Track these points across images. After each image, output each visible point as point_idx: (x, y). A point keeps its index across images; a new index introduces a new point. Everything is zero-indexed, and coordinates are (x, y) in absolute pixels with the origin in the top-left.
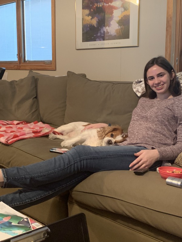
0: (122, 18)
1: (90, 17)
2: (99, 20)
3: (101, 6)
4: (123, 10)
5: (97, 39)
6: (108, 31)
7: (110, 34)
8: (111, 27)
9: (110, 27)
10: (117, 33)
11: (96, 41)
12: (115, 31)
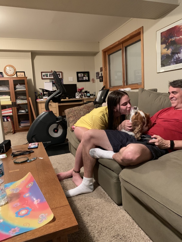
1: (166, 49)
2: (172, 50)
3: (174, 40)
5: (172, 64)
6: (180, 56)
11: (170, 65)
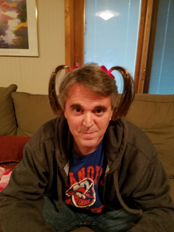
0: (19, 29)
4: (19, 21)
6: (4, 39)
7: (5, 42)
8: (7, 36)
9: (5, 36)
10: (14, 43)
12: (12, 40)
